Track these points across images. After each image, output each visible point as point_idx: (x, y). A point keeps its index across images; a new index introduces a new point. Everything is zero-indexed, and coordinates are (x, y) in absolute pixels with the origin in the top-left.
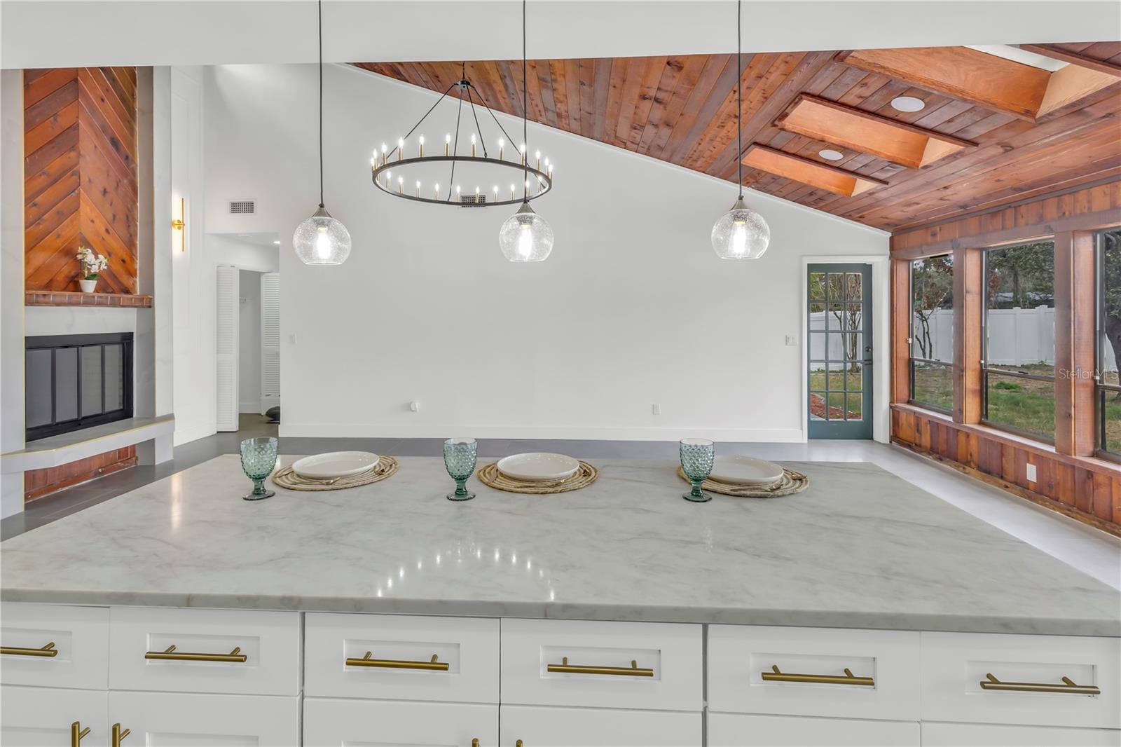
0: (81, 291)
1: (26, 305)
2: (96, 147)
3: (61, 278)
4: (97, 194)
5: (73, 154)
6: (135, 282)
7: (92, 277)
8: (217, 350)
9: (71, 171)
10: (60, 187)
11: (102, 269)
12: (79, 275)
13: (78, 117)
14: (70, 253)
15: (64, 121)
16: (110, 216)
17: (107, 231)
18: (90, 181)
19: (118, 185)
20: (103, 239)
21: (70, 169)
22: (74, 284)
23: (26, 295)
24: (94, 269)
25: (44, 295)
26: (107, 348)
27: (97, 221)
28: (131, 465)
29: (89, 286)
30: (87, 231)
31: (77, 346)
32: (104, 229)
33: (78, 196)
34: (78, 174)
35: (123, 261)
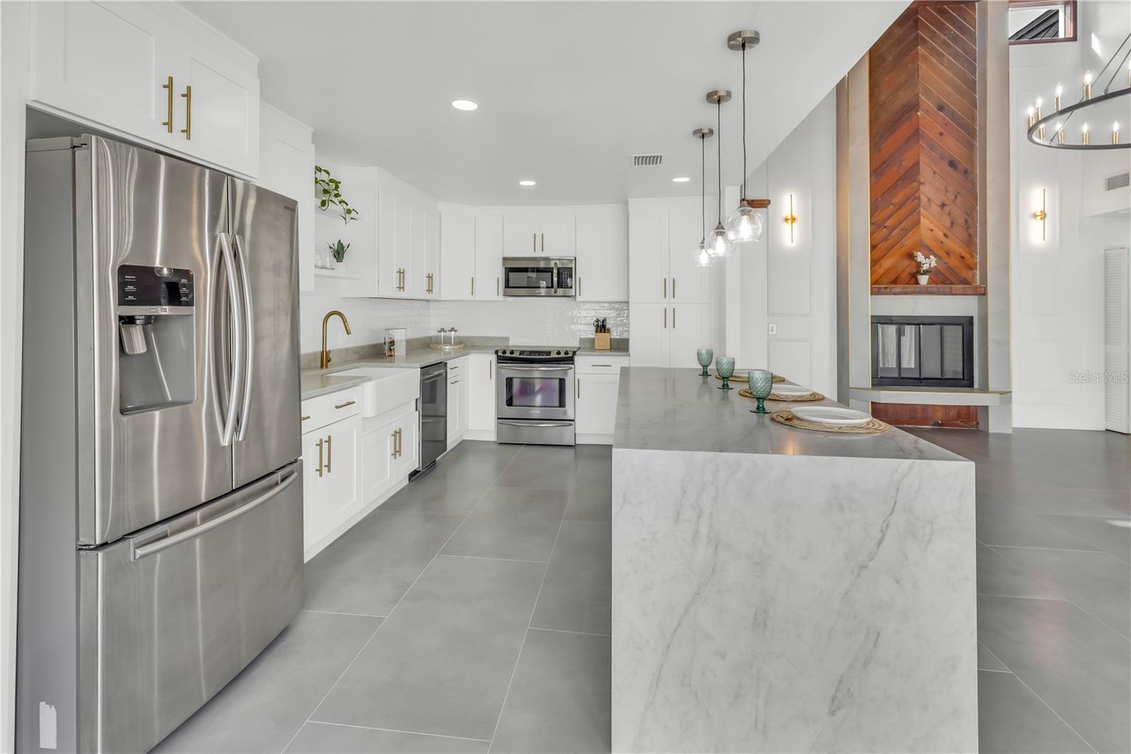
0: (919, 284)
1: (872, 294)
2: (935, 173)
3: (905, 275)
4: (935, 209)
5: (914, 184)
6: (976, 274)
7: (926, 272)
8: (1106, 341)
9: (915, 196)
10: (905, 210)
11: (932, 266)
12: (918, 272)
13: (918, 156)
14: (911, 256)
15: (907, 163)
16: (948, 223)
17: (945, 235)
18: (929, 200)
19: (956, 197)
20: (942, 242)
21: (912, 196)
22: (914, 278)
23: (871, 287)
24: (925, 267)
25: (885, 288)
26: (946, 327)
27: (936, 230)
28: (972, 427)
29: (924, 280)
30: (926, 237)
31: (919, 324)
32: (942, 235)
33: (919, 214)
34: (919, 198)
35: (963, 258)
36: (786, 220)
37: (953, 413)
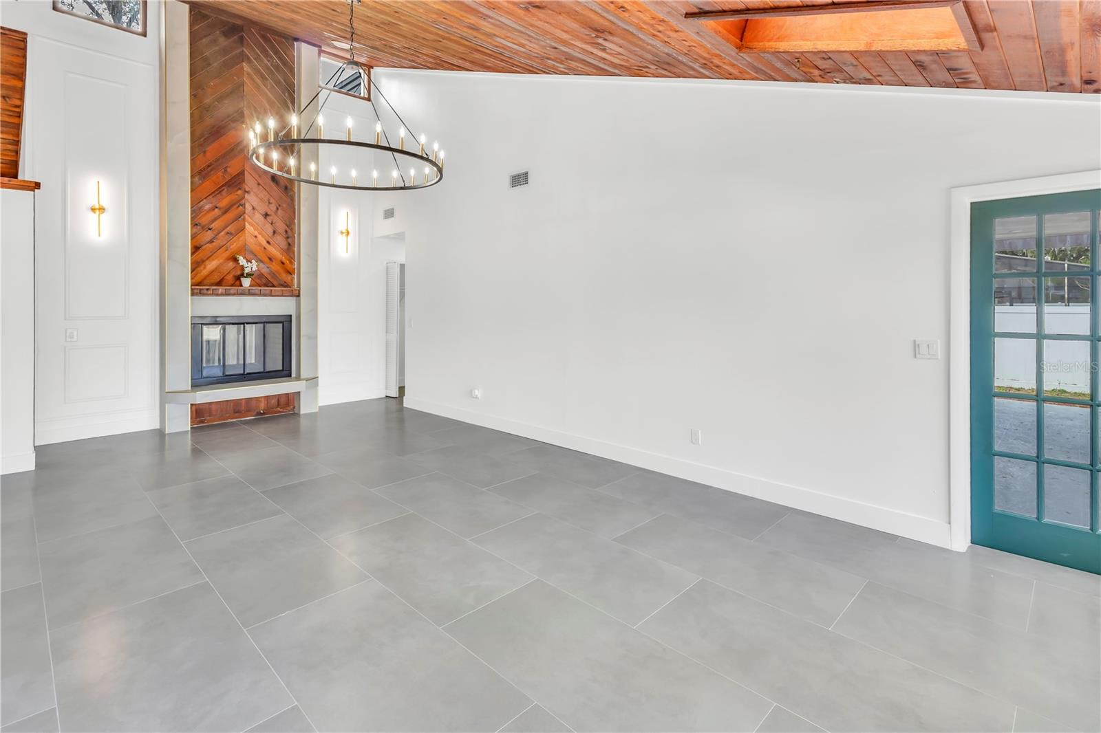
0: (241, 286)
1: (192, 295)
2: (259, 185)
3: (229, 277)
4: (258, 217)
5: (239, 192)
6: (294, 278)
7: (249, 275)
8: (386, 331)
9: (239, 203)
10: (231, 215)
11: (254, 269)
12: (242, 275)
13: (243, 165)
14: (235, 260)
15: (233, 170)
16: (271, 231)
17: (268, 242)
18: (254, 208)
19: (277, 209)
20: (265, 248)
21: (237, 203)
22: (237, 281)
23: (192, 289)
24: (248, 270)
26: (267, 325)
27: (260, 237)
28: (289, 411)
29: (246, 282)
30: (251, 243)
31: (243, 324)
32: (265, 242)
33: (244, 220)
34: (244, 206)
35: (283, 263)
36: (93, 210)
37: (274, 402)
